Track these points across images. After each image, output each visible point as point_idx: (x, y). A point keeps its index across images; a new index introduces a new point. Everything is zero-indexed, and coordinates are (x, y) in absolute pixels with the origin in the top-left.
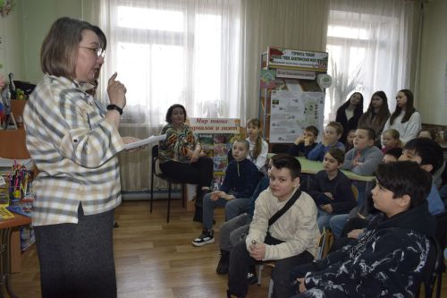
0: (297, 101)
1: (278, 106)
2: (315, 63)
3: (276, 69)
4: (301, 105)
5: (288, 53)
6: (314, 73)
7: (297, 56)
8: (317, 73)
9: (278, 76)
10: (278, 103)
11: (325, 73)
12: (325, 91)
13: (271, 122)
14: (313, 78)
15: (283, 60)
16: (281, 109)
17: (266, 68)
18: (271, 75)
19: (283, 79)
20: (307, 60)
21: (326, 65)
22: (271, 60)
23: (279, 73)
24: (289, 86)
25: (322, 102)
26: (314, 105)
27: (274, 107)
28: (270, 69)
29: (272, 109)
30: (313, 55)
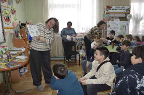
0: (117, 25)
1: (110, 27)
2: (125, 10)
3: (109, 14)
4: (119, 27)
5: (114, 7)
6: (125, 14)
7: (117, 8)
8: (126, 14)
9: (110, 16)
10: (110, 26)
11: (129, 14)
12: (129, 20)
13: (107, 33)
14: (124, 16)
15: (112, 10)
16: (111, 28)
17: (105, 14)
18: (107, 16)
19: (112, 17)
20: (122, 9)
21: (130, 11)
22: (107, 10)
23: (110, 15)
24: (114, 20)
25: (128, 25)
26: (124, 27)
27: (108, 27)
28: (107, 14)
29: (107, 28)
30: (124, 7)
